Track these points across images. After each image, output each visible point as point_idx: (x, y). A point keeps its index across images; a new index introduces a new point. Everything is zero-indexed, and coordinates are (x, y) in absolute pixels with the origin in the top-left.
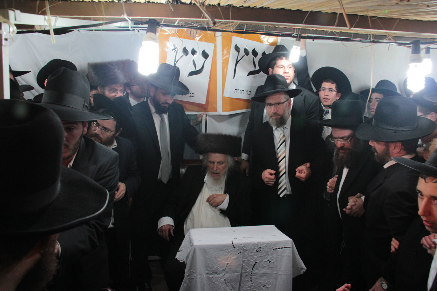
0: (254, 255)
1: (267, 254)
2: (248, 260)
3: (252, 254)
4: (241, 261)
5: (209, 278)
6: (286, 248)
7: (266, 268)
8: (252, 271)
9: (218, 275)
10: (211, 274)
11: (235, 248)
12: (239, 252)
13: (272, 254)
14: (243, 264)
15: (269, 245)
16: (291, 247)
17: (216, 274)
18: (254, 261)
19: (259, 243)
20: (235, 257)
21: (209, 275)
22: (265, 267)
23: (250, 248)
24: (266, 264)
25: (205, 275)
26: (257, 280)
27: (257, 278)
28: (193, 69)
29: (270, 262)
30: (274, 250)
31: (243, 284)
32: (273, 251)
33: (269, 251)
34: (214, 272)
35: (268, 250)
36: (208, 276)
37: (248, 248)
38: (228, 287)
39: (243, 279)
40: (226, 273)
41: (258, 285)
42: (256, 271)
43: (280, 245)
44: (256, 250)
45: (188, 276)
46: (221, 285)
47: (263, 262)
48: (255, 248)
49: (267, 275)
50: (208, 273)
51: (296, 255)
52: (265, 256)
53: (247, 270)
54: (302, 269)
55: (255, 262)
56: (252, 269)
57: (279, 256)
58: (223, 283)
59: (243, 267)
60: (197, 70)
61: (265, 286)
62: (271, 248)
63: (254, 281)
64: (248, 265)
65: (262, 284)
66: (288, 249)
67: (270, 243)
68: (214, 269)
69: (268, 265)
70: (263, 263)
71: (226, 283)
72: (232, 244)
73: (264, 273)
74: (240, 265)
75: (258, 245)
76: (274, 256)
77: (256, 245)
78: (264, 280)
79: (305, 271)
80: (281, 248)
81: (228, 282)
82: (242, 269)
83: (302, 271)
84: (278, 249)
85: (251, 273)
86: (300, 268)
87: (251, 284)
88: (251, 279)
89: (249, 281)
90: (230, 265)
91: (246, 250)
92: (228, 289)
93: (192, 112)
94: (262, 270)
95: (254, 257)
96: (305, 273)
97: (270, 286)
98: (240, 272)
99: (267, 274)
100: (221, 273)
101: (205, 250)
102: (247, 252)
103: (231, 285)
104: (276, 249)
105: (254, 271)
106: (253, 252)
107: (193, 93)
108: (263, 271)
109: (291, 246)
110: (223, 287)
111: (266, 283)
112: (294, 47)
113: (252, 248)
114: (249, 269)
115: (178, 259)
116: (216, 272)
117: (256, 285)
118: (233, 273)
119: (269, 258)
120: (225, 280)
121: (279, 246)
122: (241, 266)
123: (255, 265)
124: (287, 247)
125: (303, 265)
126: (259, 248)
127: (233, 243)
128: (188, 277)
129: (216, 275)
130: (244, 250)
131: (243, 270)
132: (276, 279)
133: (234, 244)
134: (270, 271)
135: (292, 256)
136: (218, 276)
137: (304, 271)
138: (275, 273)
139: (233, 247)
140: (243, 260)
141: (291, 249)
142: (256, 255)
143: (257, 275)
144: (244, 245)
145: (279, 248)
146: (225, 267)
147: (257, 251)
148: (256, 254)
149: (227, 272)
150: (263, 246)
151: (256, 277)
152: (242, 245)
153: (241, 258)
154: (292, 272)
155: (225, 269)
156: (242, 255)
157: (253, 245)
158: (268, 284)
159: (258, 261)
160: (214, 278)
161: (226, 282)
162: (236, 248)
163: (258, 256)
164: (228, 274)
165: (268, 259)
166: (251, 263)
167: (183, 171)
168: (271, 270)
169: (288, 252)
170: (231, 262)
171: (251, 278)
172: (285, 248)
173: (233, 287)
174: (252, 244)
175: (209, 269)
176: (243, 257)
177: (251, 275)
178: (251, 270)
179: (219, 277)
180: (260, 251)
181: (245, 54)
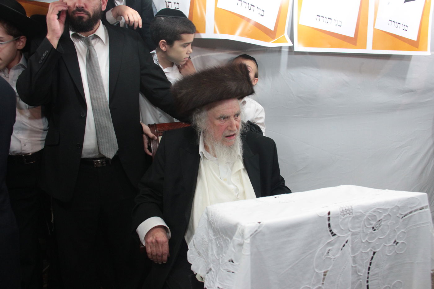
0: (369, 239)
8: (369, 273)
15: (395, 211)
18: (371, 250)
42: (375, 270)
44: (373, 228)
47: (387, 247)
52: (389, 234)
55: (372, 253)
67: (396, 206)
95: (370, 243)
102: (358, 235)
105: (372, 271)
106: (367, 235)
114: (364, 270)
123: (372, 258)
126: (377, 223)
142: (374, 238)
147: (375, 230)
148: (373, 235)
150: (385, 216)
157: (367, 218)
159: (378, 250)
163: (376, 239)
166: (366, 256)
180: (380, 228)
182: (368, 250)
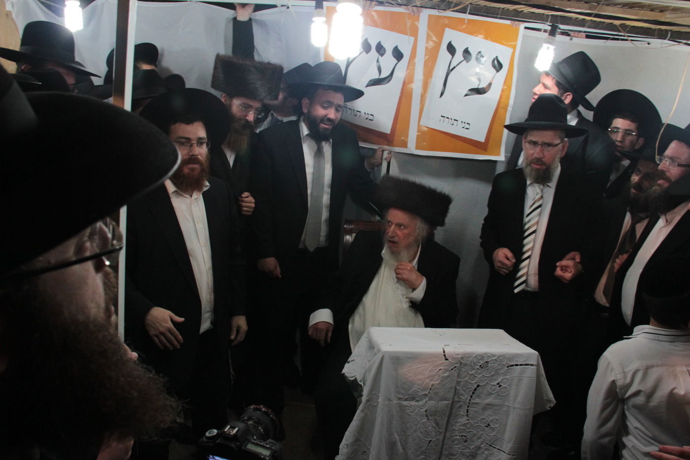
0: (475, 373)
1: (497, 373)
2: (467, 381)
3: (473, 372)
4: (455, 382)
5: (401, 406)
6: (528, 365)
7: (494, 396)
8: (470, 400)
9: (416, 401)
10: (406, 400)
11: (447, 359)
12: (451, 368)
13: (505, 374)
14: (457, 388)
15: (501, 358)
16: (535, 365)
17: (413, 400)
18: (475, 383)
19: (486, 354)
20: (446, 375)
21: (402, 401)
22: (492, 394)
23: (471, 362)
24: (495, 389)
25: (395, 402)
26: (477, 415)
27: (476, 412)
28: (376, 76)
29: (500, 386)
30: (508, 367)
31: (453, 420)
32: (506, 368)
33: (500, 369)
34: (410, 396)
35: (500, 367)
36: (400, 403)
37: (469, 361)
38: (428, 423)
39: (454, 411)
40: (429, 400)
41: (478, 423)
42: (477, 399)
43: (518, 360)
44: (480, 366)
45: (368, 401)
46: (419, 419)
47: (490, 385)
48: (480, 363)
49: (494, 407)
50: (400, 399)
51: (542, 378)
52: (493, 375)
53: (462, 397)
54: (549, 401)
55: (476, 385)
56: (471, 397)
57: (515, 378)
58: (423, 416)
59: (457, 392)
60: (382, 77)
61: (489, 425)
62: (504, 363)
63: (471, 416)
64: (464, 388)
65: (484, 421)
66: (531, 367)
67: (504, 355)
68: (410, 392)
69: (497, 392)
70: (488, 388)
71: (427, 416)
72: (443, 354)
73: (488, 404)
74: (452, 388)
75: (484, 357)
76: (507, 377)
77: (482, 356)
78: (488, 416)
79: (554, 406)
80: (521, 365)
81: (431, 416)
82: (455, 394)
83: (549, 406)
84: (515, 367)
85: (469, 403)
86: (547, 400)
87: (467, 420)
88: (467, 412)
89: (464, 415)
90: (437, 387)
91: (466, 365)
92: (429, 426)
93: (370, 144)
94: (486, 399)
95: (476, 377)
96: (553, 408)
97: (497, 425)
98: (451, 401)
99: (494, 405)
100: (421, 400)
101: (398, 360)
102: (466, 367)
103: (435, 420)
104: (513, 366)
105: (473, 399)
106: (474, 369)
107: (372, 114)
108: (488, 400)
109: (535, 363)
110: (422, 423)
111: (491, 420)
112: (545, 46)
113: (473, 362)
114: (467, 396)
115: (347, 375)
116: (413, 398)
117: (476, 423)
118: (440, 401)
119: (499, 380)
120: (426, 411)
121: (516, 361)
122: (453, 390)
123: (476, 389)
124: (530, 363)
125: (551, 396)
126: (484, 363)
127: (444, 352)
128: (368, 404)
129: (413, 403)
130: (460, 364)
131: (456, 397)
132: (507, 414)
133: (445, 354)
134: (497, 401)
135: (536, 379)
136: (416, 403)
137: (552, 405)
138: (507, 404)
139: (443, 357)
140: (459, 380)
141: (535, 367)
142: (480, 374)
143: (476, 406)
144: (461, 356)
145: (517, 365)
146: (429, 391)
147: (482, 368)
148: (479, 371)
149: (431, 399)
150: (492, 360)
151: (476, 409)
152: (459, 356)
153: (454, 376)
154: (533, 406)
155: (429, 392)
156: (457, 371)
157: (476, 357)
158: (494, 422)
159: (482, 384)
160: (410, 407)
161: (428, 414)
162: (450, 360)
164: (432, 403)
165: (497, 382)
166: (470, 386)
167: (349, 238)
168: (501, 399)
169: (531, 372)
170: (439, 381)
171: (468, 410)
172: (526, 365)
173: (437, 424)
174: (475, 355)
175: (403, 392)
176: (458, 376)
177: (468, 406)
178: (469, 398)
179: (418, 406)
180: (486, 368)
181: (463, 59)
182: (474, 382)
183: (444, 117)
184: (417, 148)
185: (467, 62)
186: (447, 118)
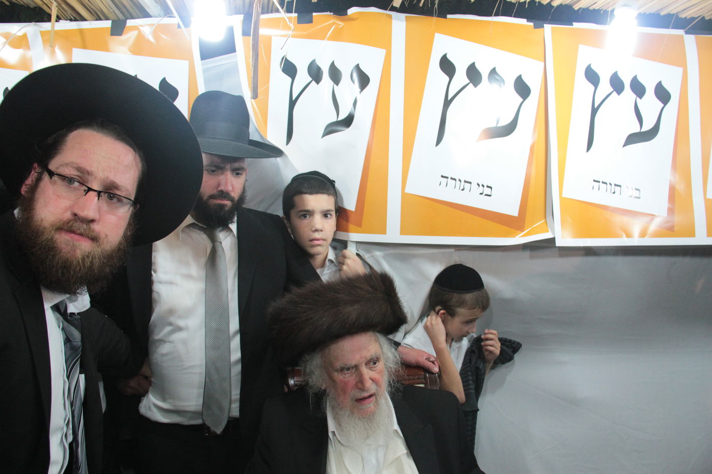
60: (340, 118)
181: (469, 81)
183: (447, 178)
184: (403, 232)
185: (475, 86)
186: (452, 179)
